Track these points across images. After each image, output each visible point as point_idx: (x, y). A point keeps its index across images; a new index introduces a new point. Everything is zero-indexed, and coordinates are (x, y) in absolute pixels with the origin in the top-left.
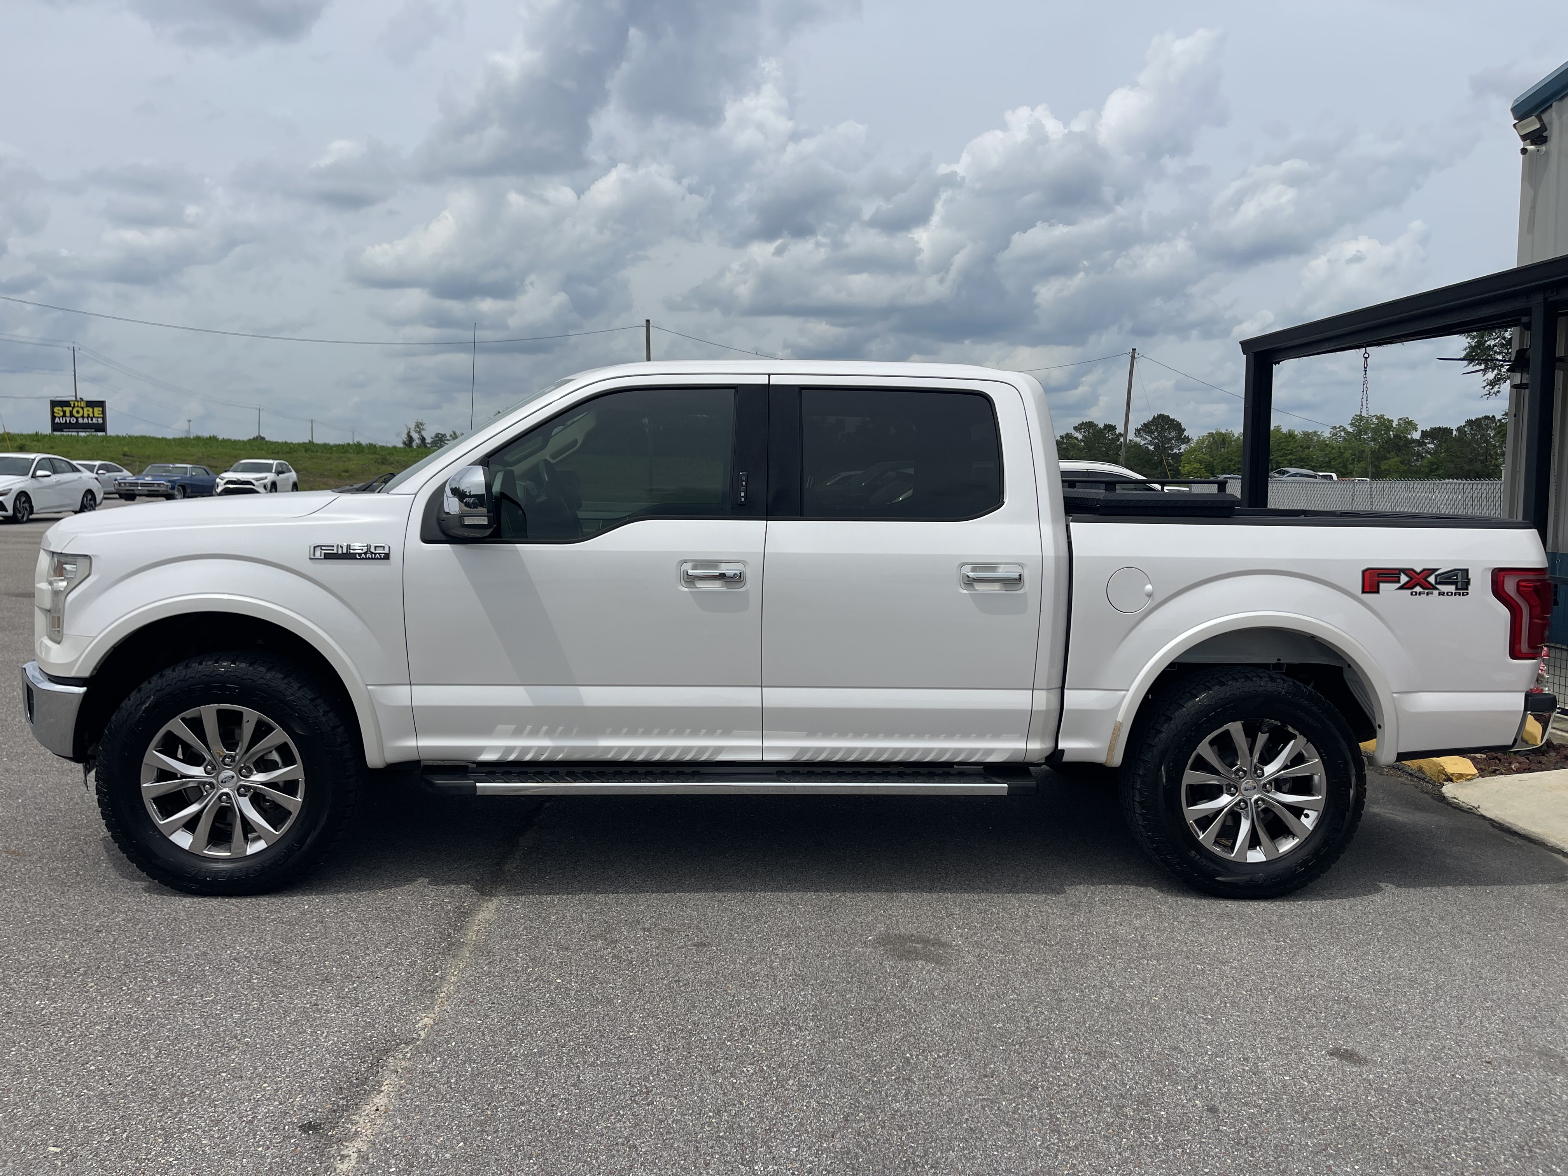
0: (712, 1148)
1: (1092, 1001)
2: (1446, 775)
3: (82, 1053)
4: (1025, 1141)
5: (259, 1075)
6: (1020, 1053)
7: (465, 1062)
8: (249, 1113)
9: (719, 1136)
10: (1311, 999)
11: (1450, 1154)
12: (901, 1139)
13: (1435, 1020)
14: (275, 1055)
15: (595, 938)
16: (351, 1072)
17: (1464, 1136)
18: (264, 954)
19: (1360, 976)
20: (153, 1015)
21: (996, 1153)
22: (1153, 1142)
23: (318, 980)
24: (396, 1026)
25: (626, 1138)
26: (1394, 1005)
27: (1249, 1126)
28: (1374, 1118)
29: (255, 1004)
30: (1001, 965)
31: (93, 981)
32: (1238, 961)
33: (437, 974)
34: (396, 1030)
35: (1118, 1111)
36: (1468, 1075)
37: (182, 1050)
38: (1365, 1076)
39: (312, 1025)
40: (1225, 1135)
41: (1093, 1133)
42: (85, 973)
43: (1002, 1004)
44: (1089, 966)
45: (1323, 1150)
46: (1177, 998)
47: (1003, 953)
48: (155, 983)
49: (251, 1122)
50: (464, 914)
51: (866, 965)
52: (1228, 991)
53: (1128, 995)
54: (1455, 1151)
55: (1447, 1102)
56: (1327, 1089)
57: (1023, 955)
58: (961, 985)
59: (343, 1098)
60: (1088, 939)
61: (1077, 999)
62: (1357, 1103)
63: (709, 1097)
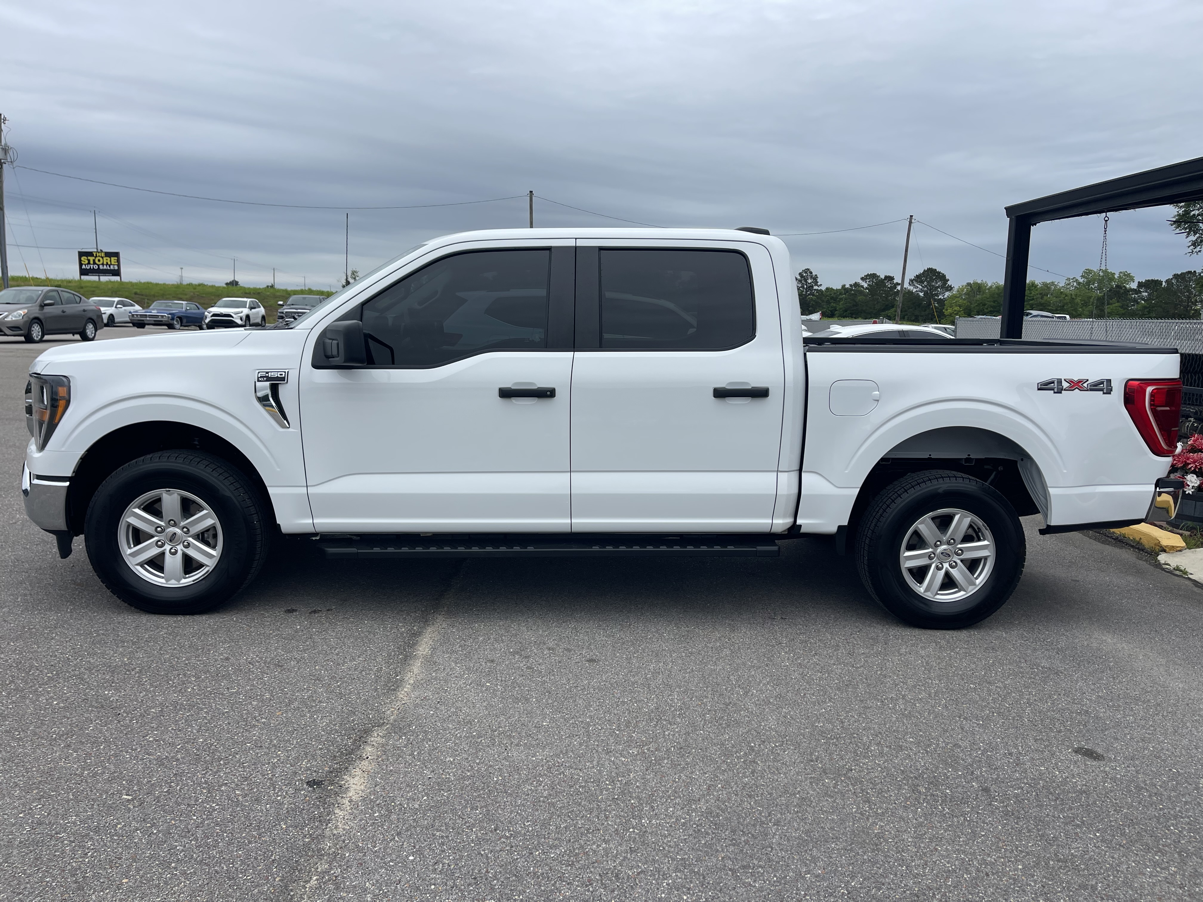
0: (609, 806)
1: (890, 709)
2: (1161, 547)
3: (143, 728)
4: (844, 808)
5: (275, 746)
6: (836, 745)
7: (424, 740)
8: (269, 772)
9: (614, 798)
10: (1059, 711)
11: (1170, 827)
12: (750, 804)
13: (1156, 729)
14: (284, 731)
15: (514, 654)
16: (341, 745)
17: (1180, 814)
18: (271, 660)
19: (1096, 695)
20: (193, 701)
21: (822, 816)
22: (941, 812)
23: (311, 679)
24: (371, 714)
25: (545, 797)
26: (1124, 717)
27: (1015, 802)
28: (1110, 799)
29: (267, 696)
30: (820, 681)
31: (147, 677)
32: (1002, 682)
33: (398, 677)
34: (371, 716)
35: (914, 789)
36: (1182, 769)
37: (216, 727)
38: (1102, 769)
39: (309, 711)
40: (996, 808)
41: (895, 803)
42: (141, 671)
43: (822, 709)
44: (887, 683)
45: (1072, 821)
46: (955, 708)
47: (821, 673)
48: (193, 679)
49: (271, 779)
50: (416, 635)
51: (717, 678)
52: (994, 704)
53: (918, 705)
54: (1173, 825)
55: (1166, 789)
56: (1074, 777)
57: (836, 674)
58: (790, 694)
59: (337, 763)
60: (885, 664)
61: (879, 707)
62: (1096, 788)
63: (606, 771)
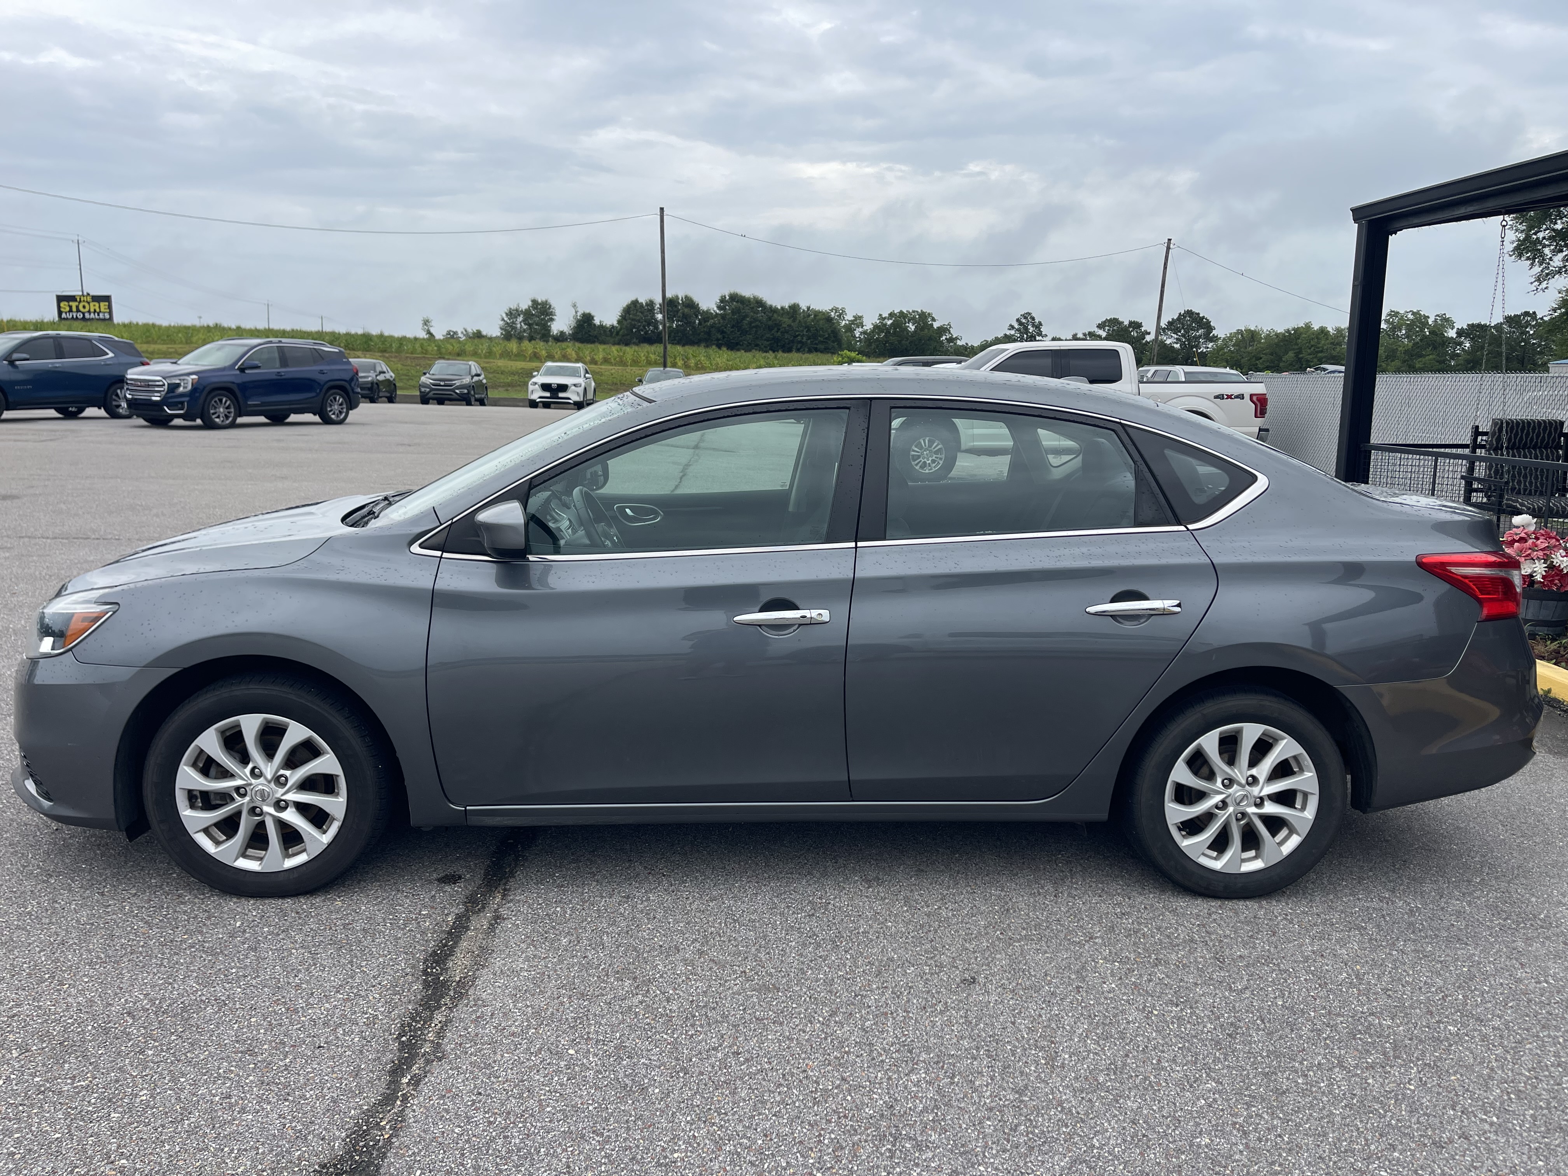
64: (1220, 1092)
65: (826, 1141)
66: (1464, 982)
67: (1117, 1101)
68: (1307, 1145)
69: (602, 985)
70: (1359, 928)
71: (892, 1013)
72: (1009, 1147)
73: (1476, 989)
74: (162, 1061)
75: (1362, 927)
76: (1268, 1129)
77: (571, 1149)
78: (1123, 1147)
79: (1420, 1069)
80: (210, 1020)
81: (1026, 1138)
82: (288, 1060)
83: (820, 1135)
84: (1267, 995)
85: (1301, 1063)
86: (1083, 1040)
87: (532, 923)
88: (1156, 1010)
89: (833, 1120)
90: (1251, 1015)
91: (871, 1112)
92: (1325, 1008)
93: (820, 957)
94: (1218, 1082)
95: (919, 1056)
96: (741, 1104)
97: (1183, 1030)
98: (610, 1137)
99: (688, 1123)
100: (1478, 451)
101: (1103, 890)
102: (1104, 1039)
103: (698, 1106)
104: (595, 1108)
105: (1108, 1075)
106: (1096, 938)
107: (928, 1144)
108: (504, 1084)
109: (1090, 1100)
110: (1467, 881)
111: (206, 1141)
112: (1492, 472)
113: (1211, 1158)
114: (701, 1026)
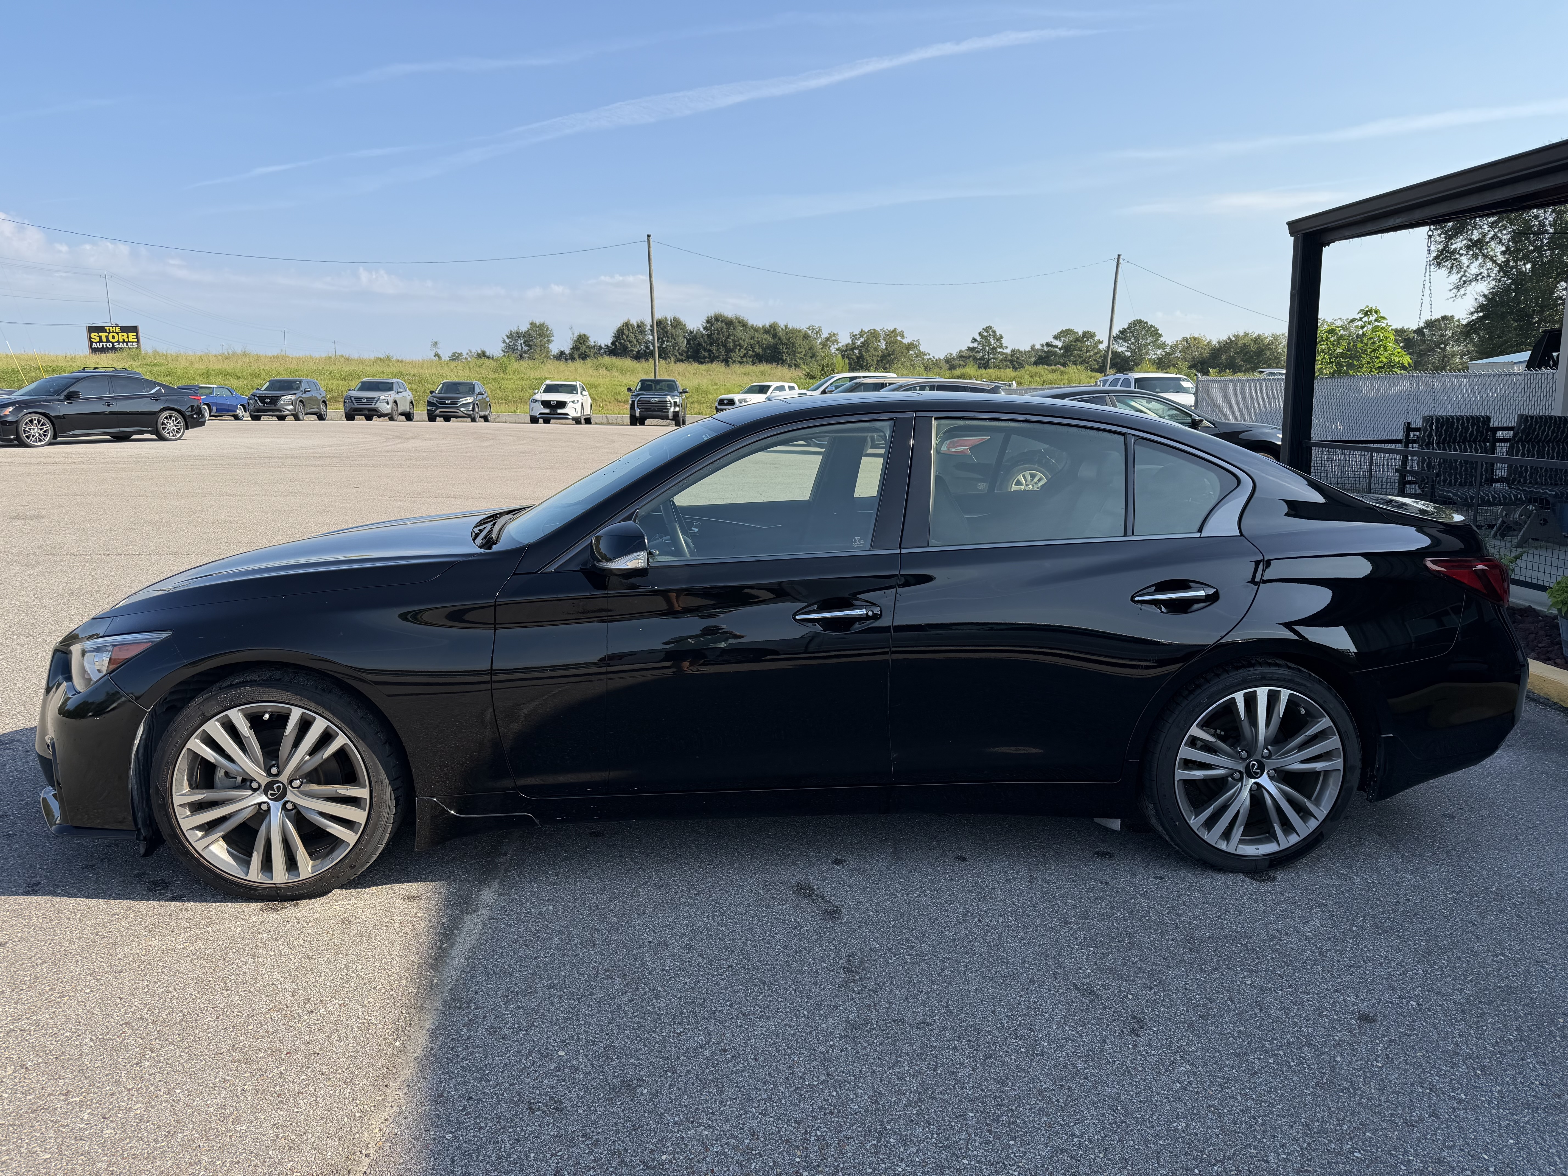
64: (1194, 1074)
65: (812, 1139)
66: (1423, 956)
67: (1096, 1089)
68: (1281, 1127)
69: (592, 983)
70: (1320, 905)
71: (875, 1005)
72: (991, 1139)
73: (1435, 963)
74: (159, 1072)
75: (1323, 904)
76: (1242, 1111)
77: (561, 1153)
78: (1103, 1135)
79: (1386, 1045)
80: (208, 1029)
81: (1008, 1129)
82: (283, 1068)
83: (806, 1132)
84: (1235, 975)
85: (1271, 1042)
86: (1062, 1026)
87: (524, 922)
88: (1131, 994)
89: (819, 1117)
90: (1221, 996)
91: (856, 1107)
92: (1291, 986)
93: (805, 948)
94: (1192, 1065)
95: (901, 1048)
96: (728, 1103)
97: (1157, 1013)
98: (597, 1140)
99: (676, 1124)
100: (1410, 445)
101: (1076, 874)
102: (1081, 1026)
103: (685, 1106)
104: (584, 1111)
105: (1086, 1061)
106: (1071, 923)
107: (913, 1138)
108: (495, 1087)
109: (1069, 1088)
110: (1420, 855)
111: (199, 1154)
112: (1425, 466)
113: (1188, 1143)
114: (689, 1024)
